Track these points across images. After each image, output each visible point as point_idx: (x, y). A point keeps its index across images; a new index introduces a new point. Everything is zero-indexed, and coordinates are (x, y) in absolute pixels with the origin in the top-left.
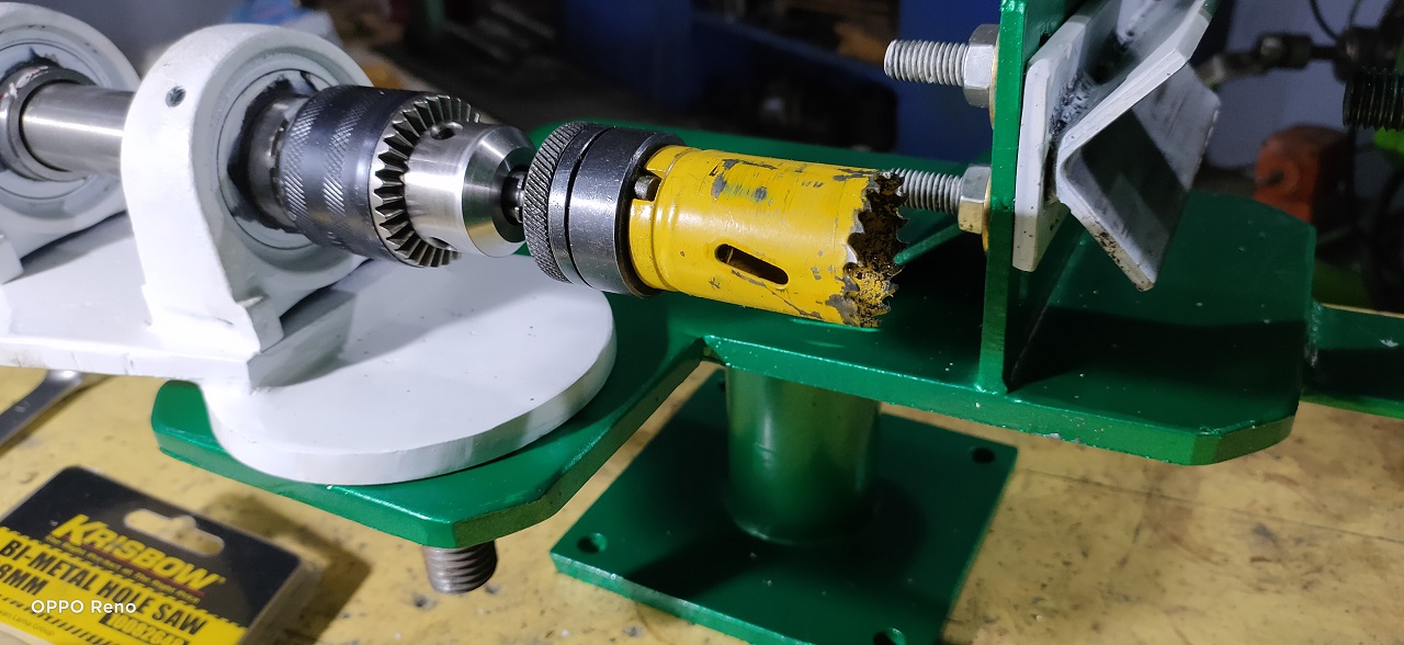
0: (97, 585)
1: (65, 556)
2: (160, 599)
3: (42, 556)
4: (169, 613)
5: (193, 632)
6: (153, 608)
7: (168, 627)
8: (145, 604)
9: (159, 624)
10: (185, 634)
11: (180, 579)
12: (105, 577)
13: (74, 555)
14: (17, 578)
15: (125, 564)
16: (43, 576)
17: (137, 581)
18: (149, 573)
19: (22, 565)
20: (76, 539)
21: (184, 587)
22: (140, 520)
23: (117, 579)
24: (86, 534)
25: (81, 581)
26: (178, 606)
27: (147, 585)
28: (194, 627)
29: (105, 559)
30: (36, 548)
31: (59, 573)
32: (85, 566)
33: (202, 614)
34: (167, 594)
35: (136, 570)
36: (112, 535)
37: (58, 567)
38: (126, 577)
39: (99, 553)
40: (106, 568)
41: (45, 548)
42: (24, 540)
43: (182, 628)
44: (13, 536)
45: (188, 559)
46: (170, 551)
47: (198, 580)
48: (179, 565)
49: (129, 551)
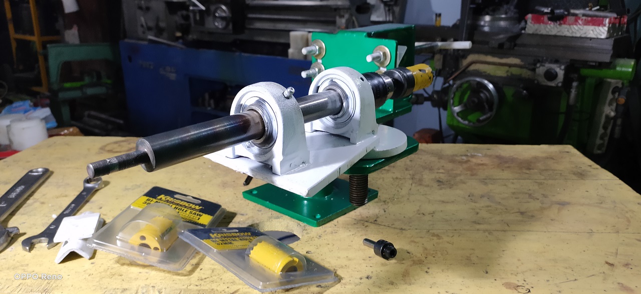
0: (173, 207)
1: (162, 202)
2: (190, 211)
7: (194, 215)
8: (186, 211)
9: (191, 215)
10: (198, 217)
11: (193, 207)
13: (165, 202)
15: (178, 204)
16: (159, 205)
17: (182, 207)
19: (152, 203)
20: (164, 199)
21: (195, 208)
22: (176, 196)
23: (177, 206)
24: (166, 198)
25: (168, 206)
26: (194, 212)
27: (185, 208)
28: (200, 216)
29: (173, 203)
30: (155, 200)
32: (168, 204)
33: (201, 213)
35: (181, 204)
36: (172, 199)
38: (179, 206)
39: (171, 201)
40: (174, 204)
41: (157, 200)
42: (151, 199)
43: (197, 215)
44: (148, 198)
45: (193, 204)
46: (188, 202)
47: (197, 207)
48: (191, 205)
49: (178, 202)
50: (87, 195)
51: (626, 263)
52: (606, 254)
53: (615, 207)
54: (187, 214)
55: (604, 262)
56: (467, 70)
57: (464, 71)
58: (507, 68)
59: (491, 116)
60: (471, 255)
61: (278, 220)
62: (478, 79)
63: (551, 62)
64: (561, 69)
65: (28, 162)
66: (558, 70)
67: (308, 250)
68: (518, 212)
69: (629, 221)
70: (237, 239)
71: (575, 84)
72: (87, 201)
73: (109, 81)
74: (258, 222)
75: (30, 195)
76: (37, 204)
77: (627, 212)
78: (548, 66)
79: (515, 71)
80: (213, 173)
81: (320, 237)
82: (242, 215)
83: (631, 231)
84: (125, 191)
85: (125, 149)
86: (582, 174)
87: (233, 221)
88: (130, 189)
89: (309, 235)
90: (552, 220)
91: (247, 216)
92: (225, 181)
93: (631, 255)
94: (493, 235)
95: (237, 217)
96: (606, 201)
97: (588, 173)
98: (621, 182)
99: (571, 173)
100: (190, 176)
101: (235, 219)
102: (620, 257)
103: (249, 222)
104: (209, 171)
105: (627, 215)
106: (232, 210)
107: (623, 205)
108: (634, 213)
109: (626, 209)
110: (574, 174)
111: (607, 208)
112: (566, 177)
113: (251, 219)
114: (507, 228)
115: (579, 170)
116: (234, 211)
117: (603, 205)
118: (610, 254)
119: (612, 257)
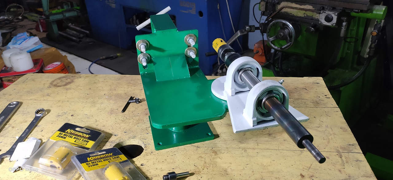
1: (68, 134)
2: (82, 139)
3: (65, 134)
6: (82, 140)
7: (84, 142)
8: (80, 139)
10: (86, 143)
11: (85, 136)
12: (74, 136)
13: (69, 134)
14: (62, 137)
15: (77, 135)
16: (65, 137)
17: (79, 137)
19: (62, 135)
20: (69, 132)
21: (85, 137)
22: (77, 129)
23: (76, 137)
24: (70, 131)
25: (71, 137)
26: (85, 139)
28: (88, 142)
29: (74, 134)
30: (64, 133)
32: (71, 135)
33: (88, 140)
35: (78, 135)
37: (67, 135)
39: (73, 133)
41: (65, 133)
42: (62, 133)
43: (86, 142)
44: (60, 132)
45: (85, 133)
46: (83, 133)
47: (87, 136)
48: (84, 134)
49: (77, 133)
50: (36, 122)
51: (312, 175)
52: (303, 168)
53: (326, 130)
54: (80, 142)
55: (299, 174)
56: (280, 12)
57: (278, 12)
58: (304, 12)
59: (291, 44)
60: (228, 167)
61: (133, 139)
62: (284, 22)
63: (330, 10)
64: (335, 15)
65: (11, 95)
66: (333, 15)
67: (142, 162)
68: (268, 134)
69: (329, 142)
70: (102, 160)
71: (344, 24)
72: (36, 126)
73: (78, 8)
74: (122, 141)
75: (8, 122)
76: (10, 128)
77: (331, 135)
78: (328, 12)
79: (309, 14)
80: (108, 102)
81: (152, 153)
82: (115, 135)
83: (326, 150)
84: (57, 117)
85: (64, 83)
86: (317, 103)
87: (109, 141)
88: (60, 116)
89: (146, 151)
90: (284, 140)
91: (117, 137)
92: (113, 109)
93: (318, 169)
94: (246, 152)
95: (112, 137)
96: (322, 126)
97: (322, 102)
98: (339, 109)
99: (312, 101)
100: (95, 105)
101: (111, 139)
102: (310, 170)
103: (117, 142)
104: (106, 101)
105: (330, 137)
106: (110, 132)
107: (331, 129)
108: (335, 135)
109: (331, 133)
110: (313, 103)
111: (320, 131)
112: (307, 105)
113: (119, 139)
114: (256, 147)
115: (317, 99)
116: (111, 133)
117: (319, 129)
118: (306, 168)
119: (306, 171)
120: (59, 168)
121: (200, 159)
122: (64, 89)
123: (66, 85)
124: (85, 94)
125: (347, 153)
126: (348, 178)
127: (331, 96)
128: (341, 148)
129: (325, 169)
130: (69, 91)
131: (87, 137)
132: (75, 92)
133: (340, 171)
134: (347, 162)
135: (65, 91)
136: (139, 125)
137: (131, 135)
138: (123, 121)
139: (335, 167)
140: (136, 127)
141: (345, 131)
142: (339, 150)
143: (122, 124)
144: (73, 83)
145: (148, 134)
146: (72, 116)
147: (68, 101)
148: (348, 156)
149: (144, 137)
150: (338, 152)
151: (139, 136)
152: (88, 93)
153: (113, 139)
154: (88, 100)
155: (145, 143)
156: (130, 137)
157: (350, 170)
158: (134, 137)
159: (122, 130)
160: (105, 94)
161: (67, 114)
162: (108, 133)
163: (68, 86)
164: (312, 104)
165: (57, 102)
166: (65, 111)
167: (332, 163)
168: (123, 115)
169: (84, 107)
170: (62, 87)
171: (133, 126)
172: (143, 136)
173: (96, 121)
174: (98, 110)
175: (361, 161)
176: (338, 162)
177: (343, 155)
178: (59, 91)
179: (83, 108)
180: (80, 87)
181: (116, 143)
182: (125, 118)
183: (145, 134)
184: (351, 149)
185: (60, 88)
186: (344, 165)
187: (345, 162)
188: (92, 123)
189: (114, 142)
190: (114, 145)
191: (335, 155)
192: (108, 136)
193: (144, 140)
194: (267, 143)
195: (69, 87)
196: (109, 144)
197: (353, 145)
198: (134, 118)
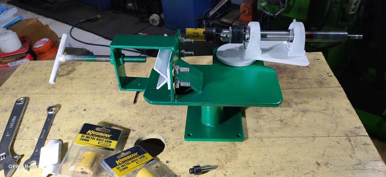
0: (96, 139)
1: (90, 136)
3: (87, 136)
4: (107, 141)
5: (111, 143)
7: (107, 143)
8: (103, 140)
9: (106, 143)
10: (110, 143)
11: (106, 136)
13: (91, 136)
14: (85, 140)
15: (98, 136)
16: (88, 139)
17: (101, 138)
18: (102, 136)
19: (85, 138)
20: (90, 133)
21: (107, 137)
22: (97, 129)
23: (98, 138)
24: (91, 132)
25: (93, 139)
26: (107, 140)
27: (102, 138)
29: (95, 135)
30: (86, 136)
31: (90, 138)
32: (93, 137)
33: (111, 140)
34: (105, 139)
36: (95, 132)
37: (89, 138)
38: (99, 137)
40: (96, 137)
41: (87, 135)
42: (84, 135)
43: (109, 142)
44: (82, 135)
45: (106, 133)
48: (105, 134)
50: (50, 121)
51: (326, 163)
52: (318, 155)
53: (333, 113)
54: (104, 143)
55: (315, 162)
60: (249, 159)
61: (152, 134)
65: (14, 89)
67: (167, 159)
68: (279, 120)
69: (337, 126)
70: (130, 162)
74: (142, 136)
75: (21, 122)
76: (25, 129)
77: (338, 118)
80: (117, 93)
81: (174, 148)
82: (134, 131)
83: (336, 134)
84: (70, 113)
85: (66, 72)
86: (321, 83)
87: (129, 137)
88: (72, 111)
89: (168, 147)
90: (296, 126)
91: (136, 132)
92: (124, 100)
93: (331, 156)
94: (263, 141)
95: (131, 133)
96: (329, 108)
97: (325, 81)
98: (342, 89)
99: (316, 81)
100: (104, 97)
101: (130, 134)
102: (325, 157)
103: (137, 138)
104: (114, 91)
105: (337, 121)
106: (128, 126)
107: (338, 111)
108: (342, 118)
109: (338, 115)
110: (317, 82)
111: (328, 115)
112: (312, 86)
113: (138, 134)
114: (271, 134)
115: (320, 78)
116: (129, 128)
117: (326, 112)
118: (320, 155)
119: (321, 158)
120: (89, 173)
121: (221, 151)
122: (68, 79)
123: (68, 73)
124: (91, 84)
125: (355, 137)
126: (359, 163)
127: (332, 74)
128: (349, 132)
129: (337, 156)
130: (74, 81)
131: (108, 137)
132: (80, 82)
133: (351, 156)
134: (356, 147)
135: (69, 81)
136: (154, 117)
137: (149, 129)
138: (137, 114)
139: (346, 152)
140: (152, 119)
141: (351, 113)
142: (347, 134)
143: (137, 118)
144: (75, 71)
145: (165, 127)
146: (85, 110)
147: (76, 93)
148: (356, 139)
149: (162, 131)
150: (347, 136)
151: (157, 130)
152: (94, 83)
153: (132, 135)
154: (96, 90)
155: (165, 138)
156: (148, 132)
157: (360, 154)
158: (152, 132)
159: (139, 123)
160: (111, 83)
161: (79, 108)
162: (126, 128)
163: (71, 75)
164: (315, 83)
165: (65, 95)
166: (77, 106)
167: (343, 148)
168: (136, 107)
169: (94, 99)
170: (65, 77)
171: (149, 118)
172: (160, 129)
173: (111, 116)
174: (109, 102)
175: (368, 144)
176: (348, 147)
177: (352, 139)
178: (63, 82)
179: (93, 101)
180: (83, 76)
181: (136, 140)
182: (138, 111)
183: (162, 127)
184: (358, 132)
185: (62, 78)
186: (354, 150)
187: (354, 147)
188: (107, 117)
189: (134, 138)
190: (134, 141)
191: (345, 140)
192: (127, 132)
193: (163, 134)
194: (281, 130)
195: (73, 76)
196: (129, 141)
197: (359, 128)
198: (147, 109)
